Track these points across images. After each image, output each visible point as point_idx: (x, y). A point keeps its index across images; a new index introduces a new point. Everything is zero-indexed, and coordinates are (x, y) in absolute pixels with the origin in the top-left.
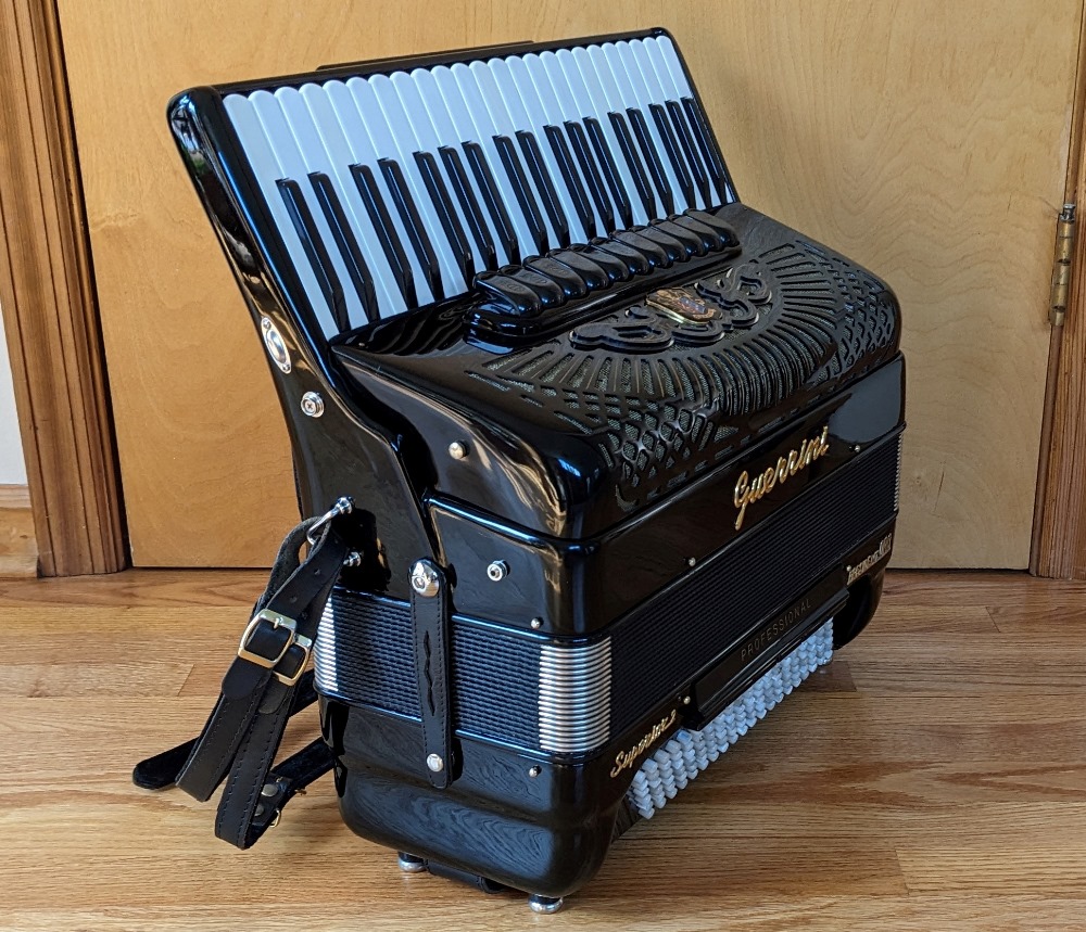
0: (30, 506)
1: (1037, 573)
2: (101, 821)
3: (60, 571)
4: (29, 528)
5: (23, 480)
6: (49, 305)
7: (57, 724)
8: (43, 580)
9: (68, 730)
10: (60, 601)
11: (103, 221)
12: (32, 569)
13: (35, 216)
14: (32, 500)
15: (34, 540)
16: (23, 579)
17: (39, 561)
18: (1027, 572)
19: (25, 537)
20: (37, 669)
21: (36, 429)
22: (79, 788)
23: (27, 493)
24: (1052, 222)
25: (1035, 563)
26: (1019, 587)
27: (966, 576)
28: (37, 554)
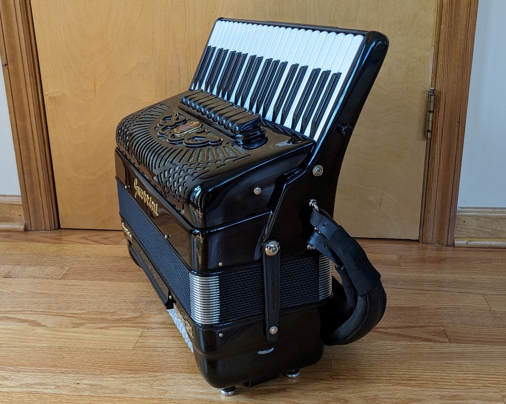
0: (22, 203)
1: (422, 241)
2: (12, 330)
3: (33, 229)
4: (22, 212)
5: (19, 194)
6: (29, 126)
7: (10, 289)
8: (28, 232)
9: (13, 292)
10: (32, 241)
11: (49, 94)
12: (22, 227)
13: (23, 92)
14: (22, 201)
15: (23, 217)
16: (19, 231)
17: (25, 225)
18: (418, 241)
19: (20, 215)
20: (11, 267)
21: (24, 174)
22: (9, 315)
23: (20, 198)
24: (426, 95)
25: (421, 237)
26: (413, 247)
27: (392, 242)
28: (24, 222)
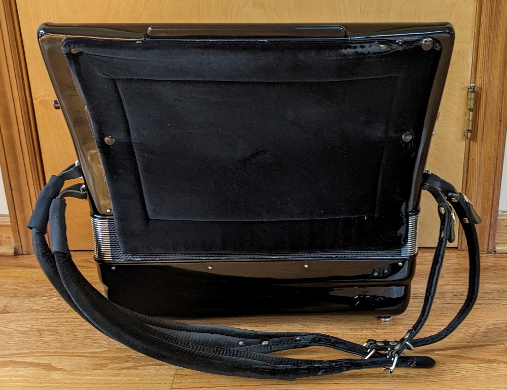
0: (10, 224)
1: (461, 248)
2: (23, 377)
3: (24, 252)
4: (10, 233)
5: (7, 212)
6: (16, 135)
7: (11, 327)
8: (18, 256)
9: (15, 330)
10: (25, 267)
11: (39, 97)
12: (12, 251)
13: (8, 96)
14: (11, 221)
15: (13, 239)
16: (8, 256)
17: (15, 248)
18: (457, 248)
19: (8, 237)
20: (6, 300)
21: (12, 190)
22: (16, 359)
23: (9, 218)
24: (465, 92)
25: (460, 244)
26: (453, 256)
27: (430, 250)
28: (14, 245)
